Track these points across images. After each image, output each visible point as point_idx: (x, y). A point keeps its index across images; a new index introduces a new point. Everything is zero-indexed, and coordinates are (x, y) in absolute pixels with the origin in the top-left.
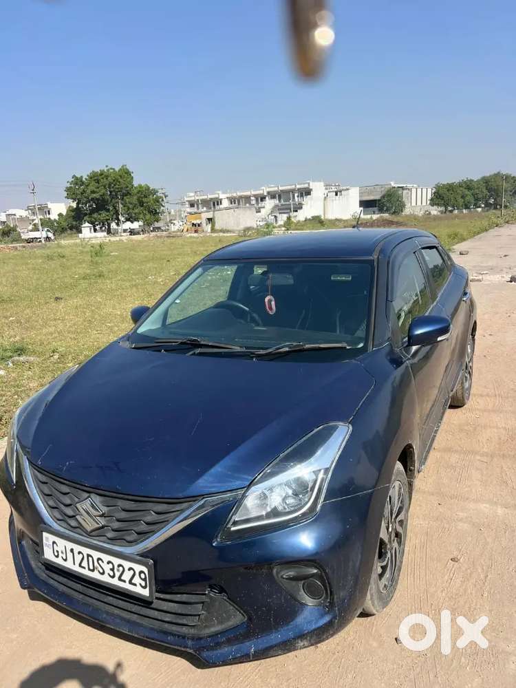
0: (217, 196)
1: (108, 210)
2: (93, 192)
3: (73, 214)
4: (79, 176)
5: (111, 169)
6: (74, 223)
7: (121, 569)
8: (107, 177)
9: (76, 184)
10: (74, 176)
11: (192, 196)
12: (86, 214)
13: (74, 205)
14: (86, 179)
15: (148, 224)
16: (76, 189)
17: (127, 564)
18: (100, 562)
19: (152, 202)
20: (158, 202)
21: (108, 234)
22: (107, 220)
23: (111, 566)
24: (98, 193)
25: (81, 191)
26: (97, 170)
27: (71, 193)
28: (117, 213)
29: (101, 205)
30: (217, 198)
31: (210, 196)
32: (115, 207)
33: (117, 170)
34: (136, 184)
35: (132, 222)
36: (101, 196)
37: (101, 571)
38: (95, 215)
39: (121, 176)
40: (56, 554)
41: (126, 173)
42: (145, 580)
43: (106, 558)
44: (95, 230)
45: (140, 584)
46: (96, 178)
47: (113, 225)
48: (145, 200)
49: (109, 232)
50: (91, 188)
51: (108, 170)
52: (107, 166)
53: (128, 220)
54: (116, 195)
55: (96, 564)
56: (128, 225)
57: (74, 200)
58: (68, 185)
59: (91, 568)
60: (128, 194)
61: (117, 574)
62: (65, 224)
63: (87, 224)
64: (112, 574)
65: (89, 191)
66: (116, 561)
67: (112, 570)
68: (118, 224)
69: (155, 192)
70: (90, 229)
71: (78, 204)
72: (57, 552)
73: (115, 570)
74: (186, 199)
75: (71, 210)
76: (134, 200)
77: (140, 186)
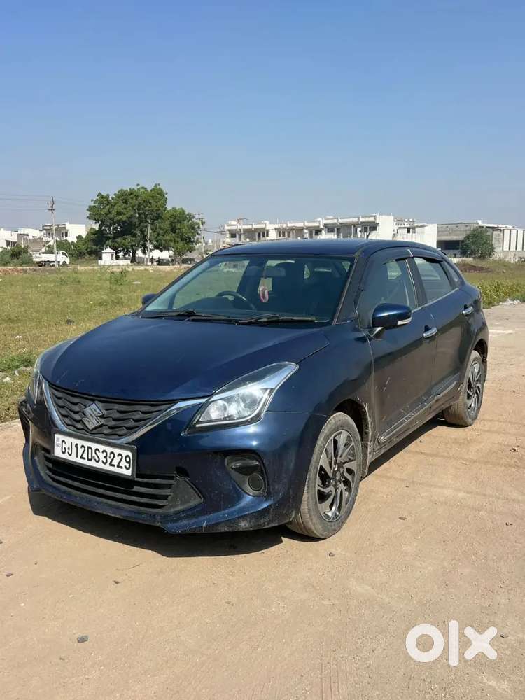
0: (263, 226)
1: (135, 235)
2: (119, 213)
3: (94, 237)
4: (105, 195)
5: (143, 188)
6: (94, 247)
7: (112, 456)
8: (137, 197)
9: (101, 203)
10: (100, 194)
11: (234, 225)
12: (108, 238)
13: (96, 227)
14: (113, 198)
15: (179, 253)
16: (101, 210)
17: (117, 451)
18: (97, 452)
19: (186, 228)
20: (193, 228)
21: (131, 262)
22: (132, 246)
23: (105, 454)
24: (125, 214)
25: (106, 211)
26: (127, 188)
27: (94, 214)
28: (144, 239)
29: (127, 229)
30: (264, 229)
31: (255, 226)
32: (143, 232)
33: (149, 190)
34: (169, 207)
35: (161, 251)
36: (128, 218)
37: (97, 459)
38: (119, 240)
39: (153, 197)
40: (64, 451)
41: (159, 194)
42: (128, 462)
43: (101, 448)
44: (118, 258)
45: (126, 467)
46: (125, 197)
47: (139, 253)
48: (178, 226)
49: (133, 260)
50: (117, 208)
51: (139, 189)
52: (138, 185)
53: (156, 247)
54: (146, 217)
55: (94, 454)
56: (157, 254)
57: (97, 221)
58: (92, 204)
59: (90, 458)
60: (159, 217)
61: (109, 460)
62: (83, 248)
63: (109, 250)
64: (105, 461)
65: (114, 212)
66: (109, 450)
67: (106, 457)
68: (144, 252)
69: (191, 217)
70: (112, 255)
71: (100, 226)
72: (65, 448)
73: (108, 458)
74: (227, 228)
75: (92, 232)
76: (166, 225)
77: (174, 209)
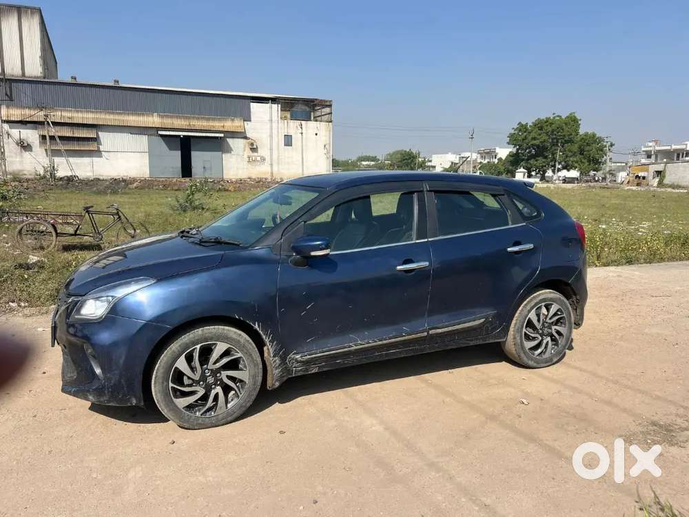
0: (684, 147)
1: (546, 157)
2: (534, 139)
3: (511, 158)
4: (524, 123)
5: (558, 116)
6: (511, 167)
8: (551, 124)
9: (520, 130)
10: (520, 123)
11: (651, 146)
12: (523, 160)
13: (514, 150)
14: (530, 126)
15: (583, 173)
16: (520, 138)
19: (594, 150)
20: (602, 150)
21: (541, 180)
22: (542, 167)
24: (538, 139)
25: (523, 136)
26: (543, 117)
27: (513, 140)
28: (554, 160)
29: (541, 151)
30: (683, 150)
31: (674, 147)
32: (553, 154)
33: (563, 117)
34: (582, 131)
35: (568, 170)
36: (541, 142)
38: (532, 161)
39: (566, 124)
41: (573, 121)
44: (530, 176)
46: (540, 125)
47: (549, 173)
48: (587, 148)
49: (543, 178)
50: (533, 135)
51: (554, 118)
52: (554, 114)
53: (564, 168)
54: (557, 142)
56: (564, 173)
57: (515, 145)
58: (513, 132)
60: (571, 141)
62: (502, 168)
63: (522, 170)
65: (530, 138)
68: (553, 171)
69: (601, 140)
70: (524, 175)
71: (518, 150)
74: (643, 149)
75: (511, 155)
76: (575, 148)
77: (586, 134)
